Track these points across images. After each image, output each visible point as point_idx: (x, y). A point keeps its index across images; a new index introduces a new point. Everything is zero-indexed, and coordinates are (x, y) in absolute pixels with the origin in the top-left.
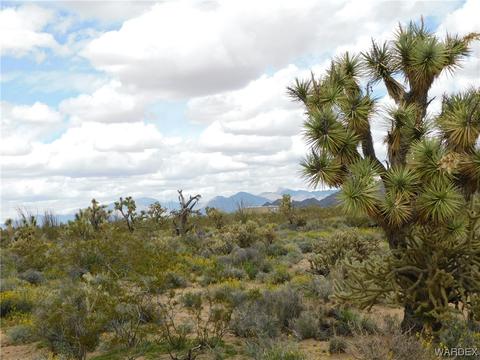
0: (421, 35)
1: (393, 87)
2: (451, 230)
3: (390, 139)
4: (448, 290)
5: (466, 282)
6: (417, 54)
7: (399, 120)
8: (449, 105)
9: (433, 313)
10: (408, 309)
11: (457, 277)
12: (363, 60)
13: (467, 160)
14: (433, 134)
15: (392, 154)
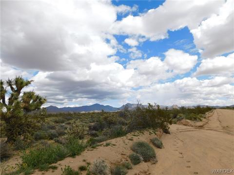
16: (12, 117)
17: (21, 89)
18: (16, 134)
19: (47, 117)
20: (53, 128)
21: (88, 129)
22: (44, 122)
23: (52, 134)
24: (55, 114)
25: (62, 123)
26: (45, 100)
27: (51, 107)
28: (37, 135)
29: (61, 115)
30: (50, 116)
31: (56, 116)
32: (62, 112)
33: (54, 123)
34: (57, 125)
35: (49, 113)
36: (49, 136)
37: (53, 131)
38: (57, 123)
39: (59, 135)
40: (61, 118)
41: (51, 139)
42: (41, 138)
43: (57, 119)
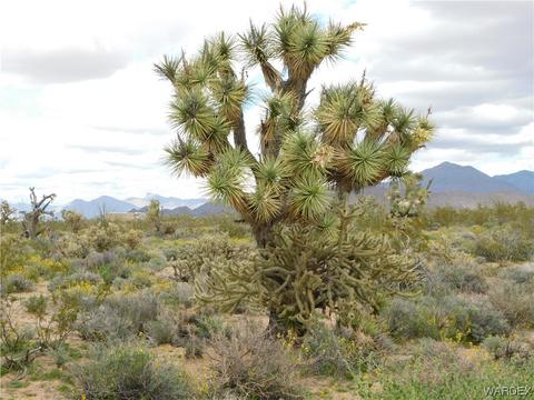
0: (303, 20)
1: (269, 73)
2: (321, 229)
3: (264, 129)
4: (316, 294)
5: (336, 286)
6: (297, 40)
7: (274, 108)
8: (328, 96)
9: (299, 317)
10: (273, 314)
11: (325, 280)
12: (239, 43)
13: (343, 156)
14: (308, 126)
15: (265, 145)
16: (284, 215)
17: (309, 72)
18: (304, 299)
19: (431, 227)
20: (471, 284)
22: (422, 248)
23: (473, 317)
24: (473, 207)
25: (516, 259)
26: (425, 126)
28: (397, 314)
29: (503, 213)
30: (445, 218)
31: (479, 219)
33: (472, 260)
34: (494, 273)
35: (442, 203)
36: (459, 324)
37: (474, 302)
38: (490, 257)
39: (512, 323)
40: (506, 233)
41: (472, 339)
42: (416, 333)
43: (487, 235)
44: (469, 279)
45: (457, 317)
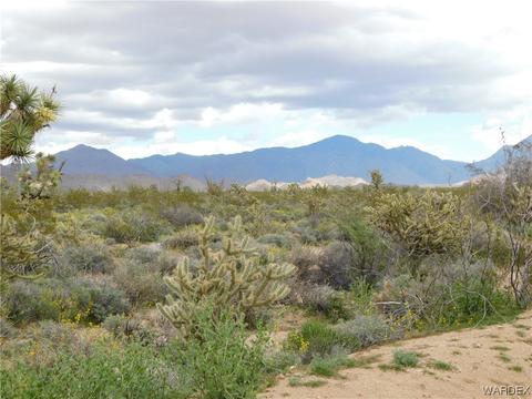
19: (62, 209)
20: (97, 264)
21: (290, 268)
22: (50, 230)
23: (95, 297)
24: (106, 189)
25: (145, 240)
26: (48, 105)
27: (82, 151)
28: (19, 297)
29: (136, 196)
30: (78, 200)
31: (112, 201)
32: (145, 184)
33: (101, 242)
34: (121, 254)
35: (76, 186)
36: (82, 305)
37: (98, 282)
38: (119, 239)
39: (133, 300)
40: (137, 215)
41: (93, 319)
42: (37, 316)
43: (118, 218)
44: (97, 260)
45: (79, 298)
